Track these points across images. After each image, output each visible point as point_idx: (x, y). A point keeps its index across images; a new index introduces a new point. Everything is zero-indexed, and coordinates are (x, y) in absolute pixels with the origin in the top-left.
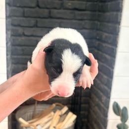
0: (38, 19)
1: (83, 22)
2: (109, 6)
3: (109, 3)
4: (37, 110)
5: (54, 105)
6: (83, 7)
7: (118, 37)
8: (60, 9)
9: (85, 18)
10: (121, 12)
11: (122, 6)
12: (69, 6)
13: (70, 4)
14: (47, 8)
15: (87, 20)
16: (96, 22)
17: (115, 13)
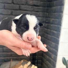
0: (13, 11)
1: (38, 13)
2: (55, 4)
3: (55, 2)
4: (12, 64)
5: (22, 61)
6: (39, 4)
7: (62, 20)
8: (25, 5)
9: (40, 11)
10: (64, 6)
11: (64, 2)
12: (31, 3)
13: (31, 2)
14: (18, 4)
15: (40, 12)
16: (46, 13)
17: (59, 7)
